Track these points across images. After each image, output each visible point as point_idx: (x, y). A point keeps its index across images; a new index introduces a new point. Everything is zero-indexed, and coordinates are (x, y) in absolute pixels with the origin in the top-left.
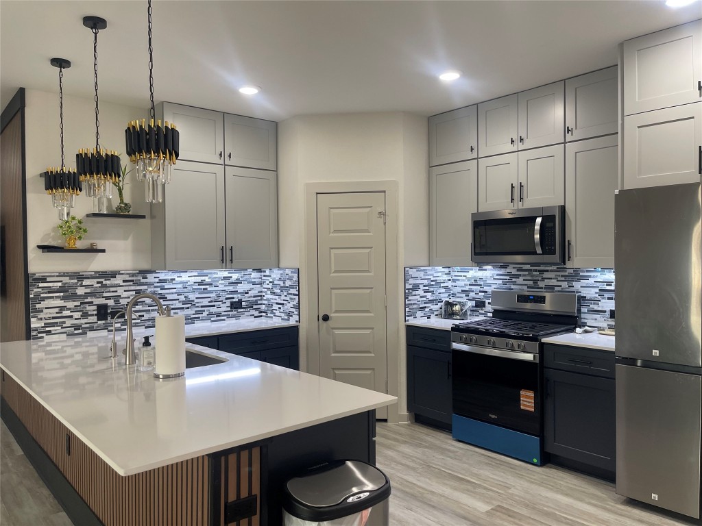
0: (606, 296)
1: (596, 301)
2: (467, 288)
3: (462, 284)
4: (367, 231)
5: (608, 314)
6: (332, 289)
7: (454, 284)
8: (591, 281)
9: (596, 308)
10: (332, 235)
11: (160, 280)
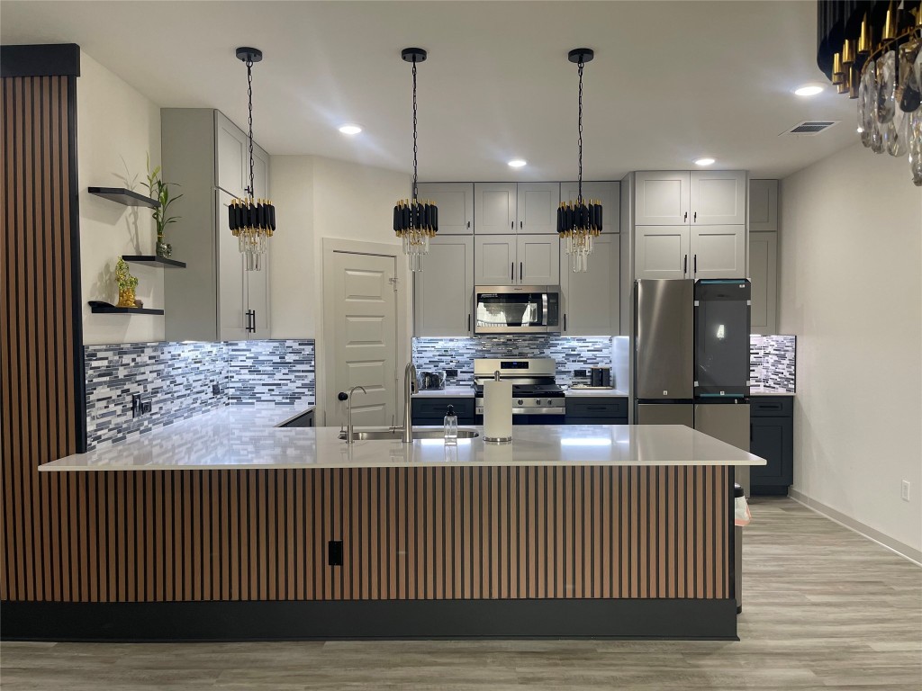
0: (571, 359)
1: (563, 364)
2: (436, 359)
3: (430, 354)
4: (379, 298)
5: (572, 374)
6: (348, 362)
7: (420, 355)
8: (559, 348)
9: (563, 369)
10: (347, 300)
11: (172, 356)
